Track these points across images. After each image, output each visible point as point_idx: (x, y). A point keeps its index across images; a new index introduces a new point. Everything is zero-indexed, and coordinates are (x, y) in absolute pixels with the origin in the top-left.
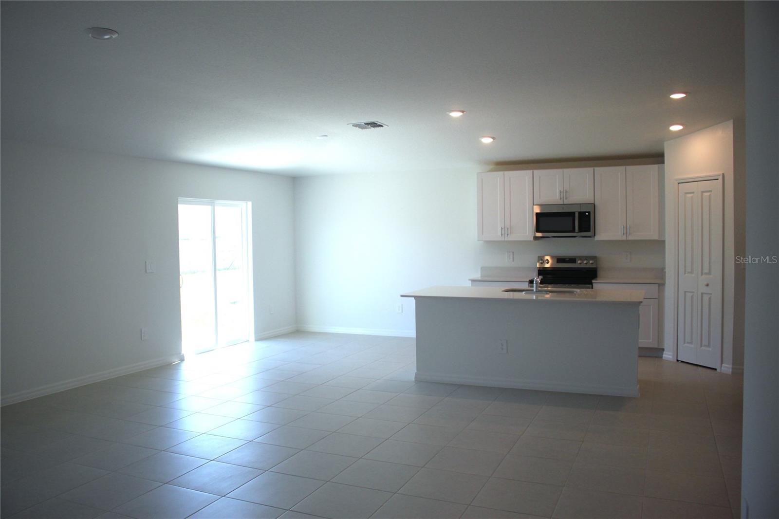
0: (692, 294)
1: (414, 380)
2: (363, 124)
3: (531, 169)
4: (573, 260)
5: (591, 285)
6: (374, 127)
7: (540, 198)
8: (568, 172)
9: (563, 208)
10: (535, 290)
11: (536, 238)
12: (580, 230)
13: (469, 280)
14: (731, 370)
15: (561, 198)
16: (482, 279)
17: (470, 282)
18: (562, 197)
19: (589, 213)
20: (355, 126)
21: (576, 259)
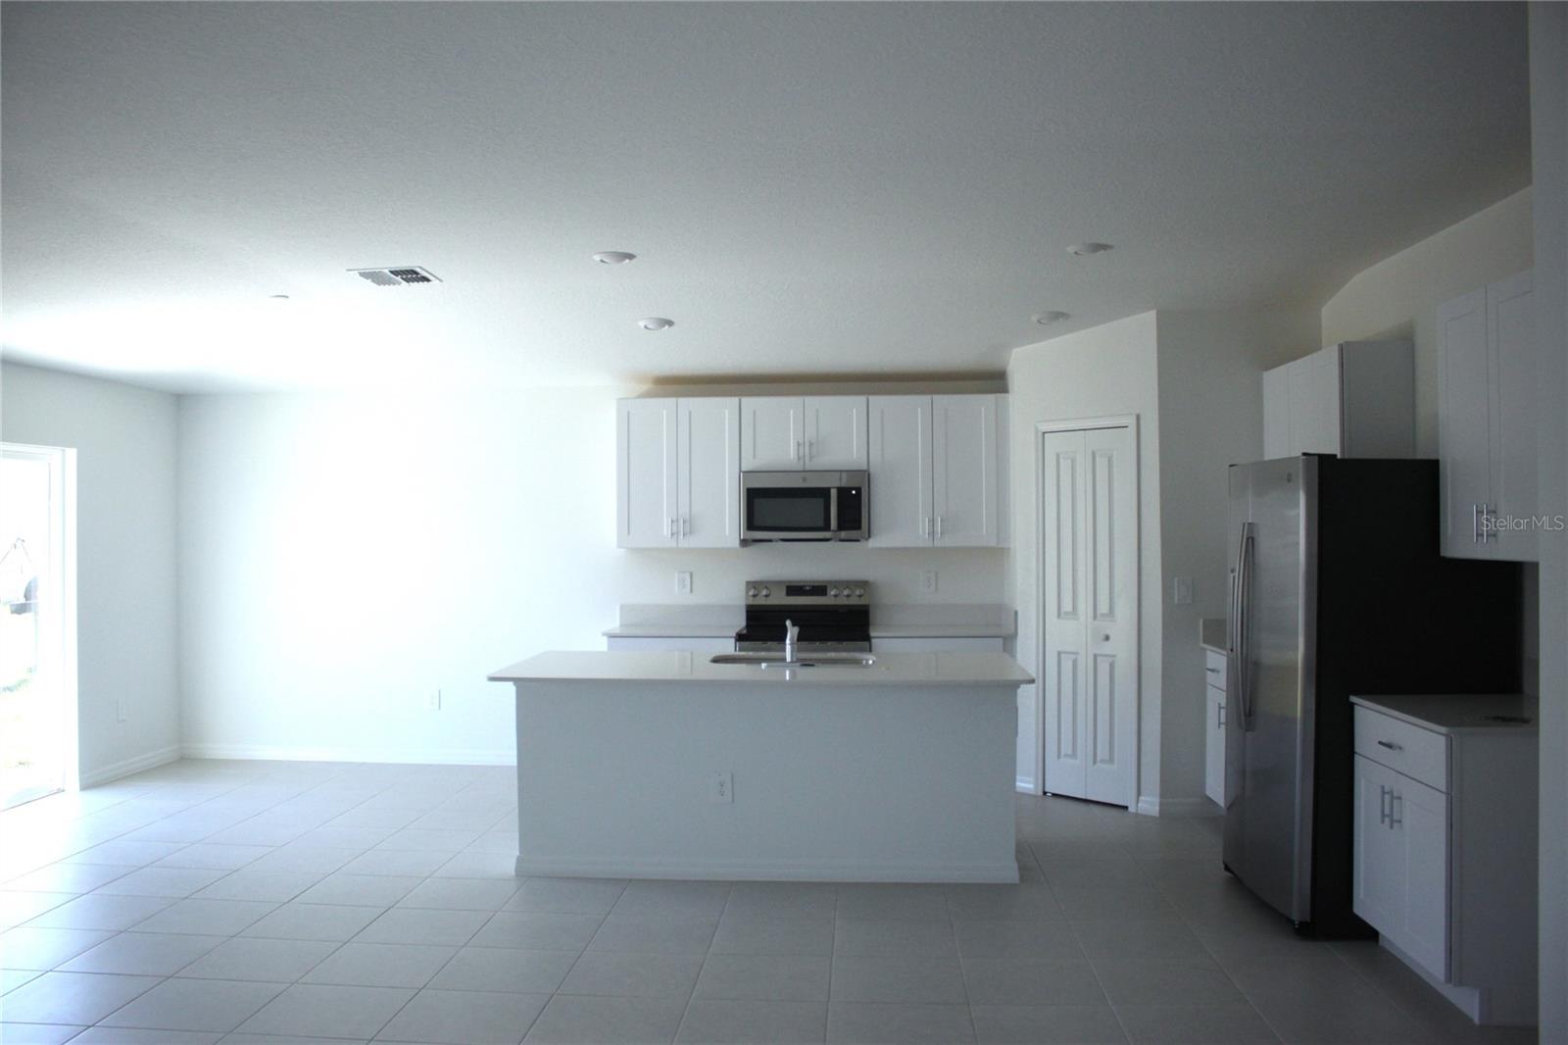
0: (1073, 656)
1: (513, 873)
2: (387, 271)
3: (735, 395)
4: (819, 589)
5: (867, 643)
6: (407, 280)
7: (754, 456)
8: (814, 403)
9: (804, 480)
10: (788, 659)
11: (744, 543)
12: (841, 528)
13: (604, 634)
14: (1157, 808)
15: (799, 459)
16: (626, 632)
17: (605, 638)
18: (801, 454)
19: (858, 490)
20: (365, 275)
21: (826, 587)
